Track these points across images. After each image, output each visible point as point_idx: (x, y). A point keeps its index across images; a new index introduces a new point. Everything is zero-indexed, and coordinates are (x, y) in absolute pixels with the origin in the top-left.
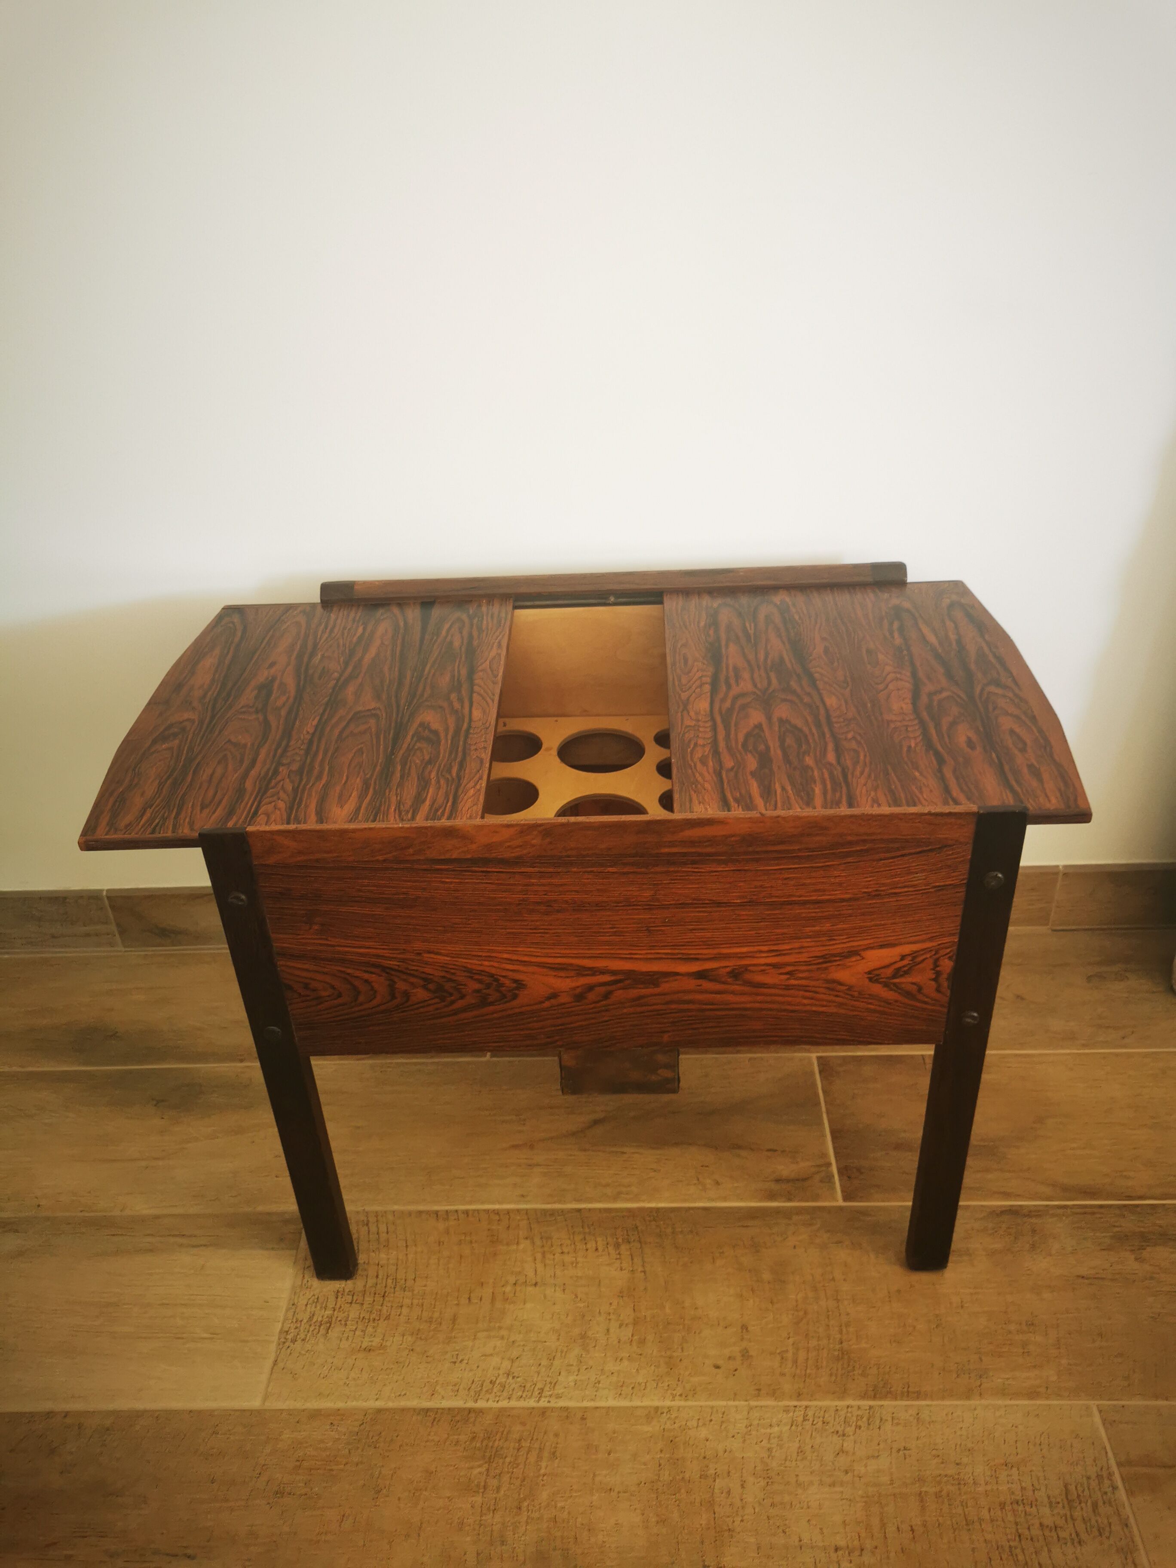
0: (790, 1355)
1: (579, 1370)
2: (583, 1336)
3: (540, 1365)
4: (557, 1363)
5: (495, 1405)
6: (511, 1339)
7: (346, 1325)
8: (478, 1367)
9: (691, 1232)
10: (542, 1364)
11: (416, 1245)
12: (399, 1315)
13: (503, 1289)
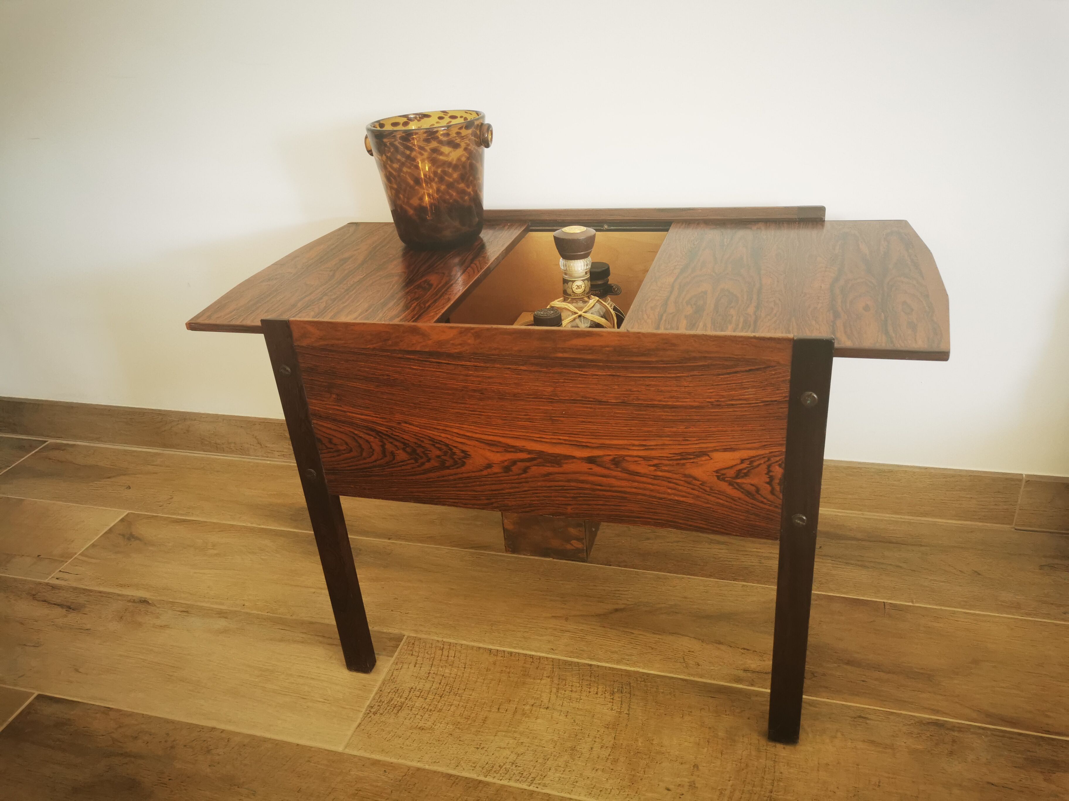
0: (727, 793)
1: (564, 771)
3: (537, 762)
4: (549, 763)
5: (499, 782)
6: (521, 741)
7: (411, 710)
8: (493, 754)
9: (670, 694)
10: (538, 761)
11: (471, 668)
12: (448, 711)
13: (524, 707)
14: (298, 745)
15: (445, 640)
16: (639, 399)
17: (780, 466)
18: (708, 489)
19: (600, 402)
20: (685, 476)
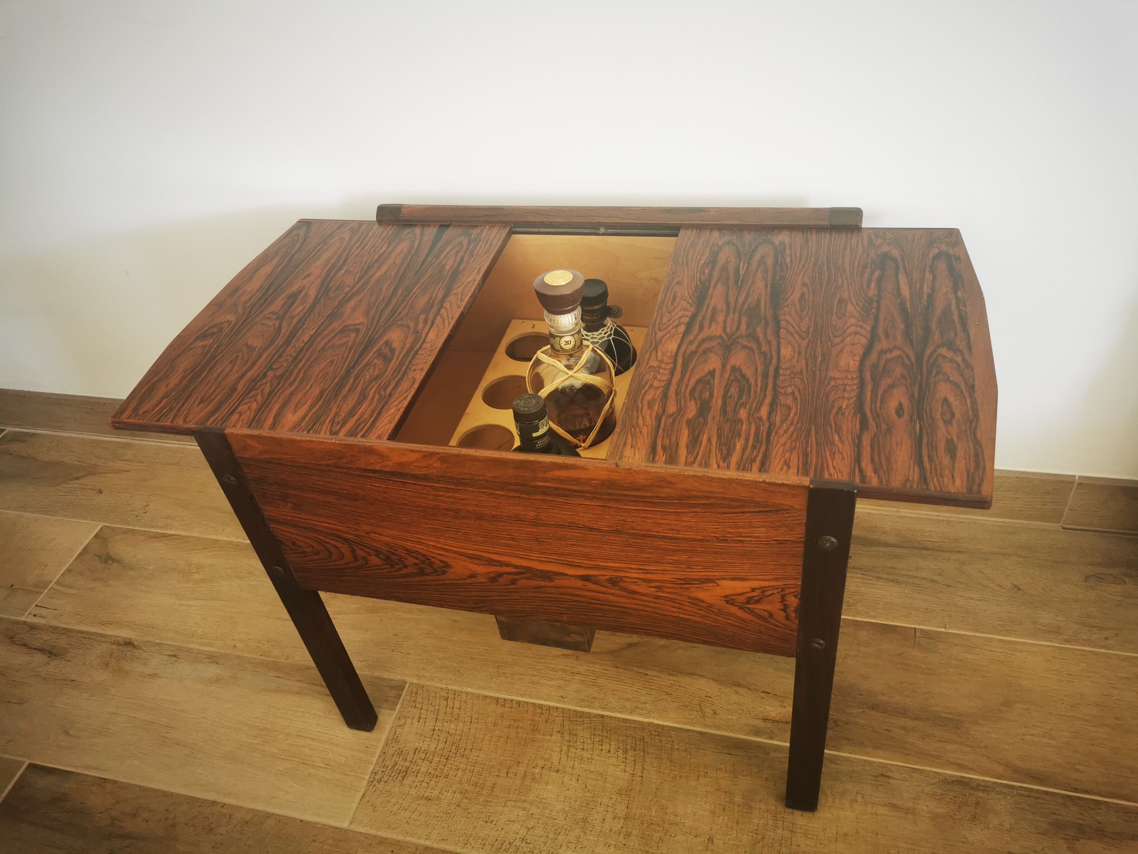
2: (585, 821)
3: (547, 837)
4: (560, 838)
6: (530, 812)
7: (417, 776)
8: (502, 829)
11: (478, 723)
12: (455, 776)
13: (533, 770)
14: (302, 821)
15: (449, 687)
16: (635, 529)
17: (795, 596)
18: (716, 611)
19: (591, 529)
20: (690, 598)
